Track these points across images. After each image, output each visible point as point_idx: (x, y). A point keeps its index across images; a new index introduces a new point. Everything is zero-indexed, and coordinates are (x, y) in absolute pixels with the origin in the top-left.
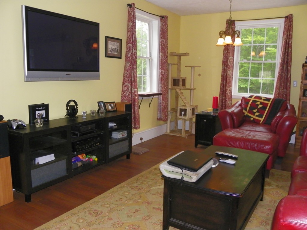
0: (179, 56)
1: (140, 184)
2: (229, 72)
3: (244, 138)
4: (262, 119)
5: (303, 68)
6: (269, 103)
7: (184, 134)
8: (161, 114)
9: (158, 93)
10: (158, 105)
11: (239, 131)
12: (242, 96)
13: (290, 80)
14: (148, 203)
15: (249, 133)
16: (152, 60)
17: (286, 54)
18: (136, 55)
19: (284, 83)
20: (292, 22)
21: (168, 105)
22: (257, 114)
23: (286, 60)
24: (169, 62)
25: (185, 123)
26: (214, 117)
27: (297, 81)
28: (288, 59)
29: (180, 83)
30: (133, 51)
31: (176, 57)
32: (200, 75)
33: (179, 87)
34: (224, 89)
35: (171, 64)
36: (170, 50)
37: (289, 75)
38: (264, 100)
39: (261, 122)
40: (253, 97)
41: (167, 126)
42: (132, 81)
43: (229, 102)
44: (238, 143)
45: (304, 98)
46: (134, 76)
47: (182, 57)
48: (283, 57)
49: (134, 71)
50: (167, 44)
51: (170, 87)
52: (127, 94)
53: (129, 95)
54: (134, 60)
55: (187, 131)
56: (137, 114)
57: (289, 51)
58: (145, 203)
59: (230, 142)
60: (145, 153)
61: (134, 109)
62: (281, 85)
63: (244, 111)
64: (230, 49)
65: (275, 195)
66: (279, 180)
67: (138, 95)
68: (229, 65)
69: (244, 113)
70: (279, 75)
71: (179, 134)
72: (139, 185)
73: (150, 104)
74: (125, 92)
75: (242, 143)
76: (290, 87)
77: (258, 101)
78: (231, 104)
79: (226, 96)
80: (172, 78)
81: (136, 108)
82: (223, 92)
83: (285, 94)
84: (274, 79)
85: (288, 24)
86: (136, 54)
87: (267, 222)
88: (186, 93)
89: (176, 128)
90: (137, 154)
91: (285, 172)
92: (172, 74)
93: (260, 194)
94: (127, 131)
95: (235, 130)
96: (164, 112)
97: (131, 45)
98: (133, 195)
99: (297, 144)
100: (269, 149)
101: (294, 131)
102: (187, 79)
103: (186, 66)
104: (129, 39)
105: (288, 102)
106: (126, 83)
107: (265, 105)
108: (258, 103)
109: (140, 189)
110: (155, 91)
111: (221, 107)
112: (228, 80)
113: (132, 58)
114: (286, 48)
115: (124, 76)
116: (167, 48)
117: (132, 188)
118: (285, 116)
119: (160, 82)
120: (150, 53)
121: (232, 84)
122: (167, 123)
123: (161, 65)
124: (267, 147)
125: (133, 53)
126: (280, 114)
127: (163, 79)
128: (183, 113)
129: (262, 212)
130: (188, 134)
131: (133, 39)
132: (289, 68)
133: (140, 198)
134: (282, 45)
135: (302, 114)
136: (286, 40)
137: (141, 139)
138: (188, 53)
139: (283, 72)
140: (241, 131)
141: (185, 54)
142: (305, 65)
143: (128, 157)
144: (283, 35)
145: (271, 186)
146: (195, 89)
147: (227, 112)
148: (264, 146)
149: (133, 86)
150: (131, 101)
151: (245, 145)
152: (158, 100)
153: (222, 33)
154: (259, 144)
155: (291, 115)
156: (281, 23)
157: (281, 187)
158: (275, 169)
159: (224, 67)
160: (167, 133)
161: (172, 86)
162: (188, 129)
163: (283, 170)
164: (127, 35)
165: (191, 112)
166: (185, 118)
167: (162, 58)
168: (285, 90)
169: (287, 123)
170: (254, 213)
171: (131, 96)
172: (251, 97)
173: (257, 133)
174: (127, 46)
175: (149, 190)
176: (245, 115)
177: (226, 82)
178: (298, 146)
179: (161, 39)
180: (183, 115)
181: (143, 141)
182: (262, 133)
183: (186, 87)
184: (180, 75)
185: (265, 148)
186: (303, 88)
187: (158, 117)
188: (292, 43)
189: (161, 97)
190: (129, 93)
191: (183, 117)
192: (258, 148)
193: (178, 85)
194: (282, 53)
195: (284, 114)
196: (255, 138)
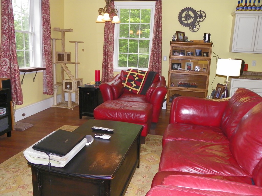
0: (63, 32)
1: (17, 164)
2: (110, 48)
3: (122, 109)
4: (139, 90)
5: (170, 45)
6: (144, 75)
7: (71, 106)
8: (46, 88)
9: (42, 67)
10: (43, 79)
11: (118, 102)
12: (121, 69)
13: (161, 55)
14: (23, 187)
15: (127, 104)
16: (34, 34)
17: (158, 32)
18: (13, 29)
19: (156, 58)
20: (162, 5)
21: (53, 79)
22: (134, 85)
23: (157, 38)
24: (52, 37)
25: (71, 95)
26: (96, 90)
27: (166, 56)
28: (159, 37)
29: (65, 58)
30: (10, 24)
31: (60, 33)
32: (83, 50)
33: (63, 62)
34: (106, 63)
35: (54, 39)
36: (53, 26)
37: (160, 51)
38: (140, 73)
39: (138, 93)
40: (131, 70)
41: (54, 99)
42: (10, 55)
43: (110, 75)
44: (116, 114)
45: (172, 70)
46: (13, 51)
47: (66, 33)
48: (155, 35)
49: (13, 46)
50: (50, 19)
51: (54, 61)
52: (6, 70)
53: (7, 70)
54: (12, 34)
55: (73, 103)
56: (19, 90)
57: (160, 31)
58: (20, 188)
59: (110, 114)
60: (29, 128)
61: (15, 85)
62: (154, 59)
63: (123, 83)
64: (110, 26)
65: (150, 160)
66: (153, 145)
67: (19, 71)
68: (109, 41)
69: (123, 85)
70: (152, 51)
71: (65, 106)
72: (16, 166)
73: (34, 79)
74: (3, 68)
75: (120, 114)
76: (161, 61)
77: (135, 74)
78: (113, 76)
79: (108, 70)
80: (56, 52)
81: (17, 83)
82: (105, 65)
83: (158, 67)
84: (148, 54)
85: (158, 6)
86: (14, 27)
87: (142, 191)
88: (71, 67)
89: (63, 100)
90: (20, 131)
91: (158, 136)
92: (57, 48)
93: (136, 163)
94: (5, 108)
95: (115, 101)
96: (49, 86)
97: (7, 18)
98: (7, 179)
99: (168, 109)
100: (144, 118)
101: (165, 99)
102: (71, 54)
103: (70, 42)
104: (3, 11)
105: (160, 74)
106: (4, 58)
107: (141, 77)
108: (135, 76)
109: (17, 172)
110: (39, 66)
111: (104, 79)
112: (109, 55)
113: (9, 31)
114: (157, 28)
115: (1, 50)
116: (49, 24)
117: (8, 172)
118: (158, 87)
119: (44, 57)
120: (33, 28)
121: (113, 59)
122: (53, 97)
123: (44, 41)
124: (143, 116)
125: (10, 26)
126: (154, 85)
127: (47, 53)
128: (68, 86)
129: (138, 181)
130: (74, 106)
131: (8, 11)
132: (160, 45)
133: (15, 182)
134: (154, 25)
135: (171, 83)
136: (157, 20)
137: (24, 115)
138: (72, 29)
139: (155, 49)
140: (120, 102)
141: (69, 30)
142: (172, 42)
143: (9, 134)
144: (155, 16)
145: (147, 151)
146: (80, 63)
147: (108, 85)
148: (140, 116)
149: (11, 61)
150: (11, 76)
151: (123, 115)
152: (43, 74)
153: (101, 10)
154: (135, 114)
155: (162, 85)
156: (153, 5)
157: (155, 151)
158: (150, 134)
159: (106, 43)
160: (54, 106)
161: (56, 60)
162: (75, 101)
163: (156, 134)
164: (2, 6)
165: (76, 85)
166: (70, 91)
167: (45, 33)
168: (158, 64)
169: (159, 93)
170: (131, 182)
171: (11, 72)
172: (129, 70)
173: (135, 103)
174: (2, 18)
175: (27, 171)
176: (124, 86)
177: (108, 57)
178: (169, 111)
179: (43, 14)
180: (68, 88)
181: (26, 117)
182: (138, 103)
183: (71, 62)
184: (65, 50)
185: (140, 117)
186: (171, 62)
187: (44, 92)
188: (162, 23)
189: (45, 71)
190: (8, 68)
191: (68, 90)
192: (134, 118)
193: (63, 60)
194: (154, 32)
195: (156, 85)
196: (131, 109)
